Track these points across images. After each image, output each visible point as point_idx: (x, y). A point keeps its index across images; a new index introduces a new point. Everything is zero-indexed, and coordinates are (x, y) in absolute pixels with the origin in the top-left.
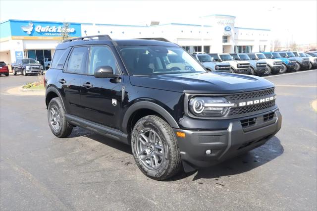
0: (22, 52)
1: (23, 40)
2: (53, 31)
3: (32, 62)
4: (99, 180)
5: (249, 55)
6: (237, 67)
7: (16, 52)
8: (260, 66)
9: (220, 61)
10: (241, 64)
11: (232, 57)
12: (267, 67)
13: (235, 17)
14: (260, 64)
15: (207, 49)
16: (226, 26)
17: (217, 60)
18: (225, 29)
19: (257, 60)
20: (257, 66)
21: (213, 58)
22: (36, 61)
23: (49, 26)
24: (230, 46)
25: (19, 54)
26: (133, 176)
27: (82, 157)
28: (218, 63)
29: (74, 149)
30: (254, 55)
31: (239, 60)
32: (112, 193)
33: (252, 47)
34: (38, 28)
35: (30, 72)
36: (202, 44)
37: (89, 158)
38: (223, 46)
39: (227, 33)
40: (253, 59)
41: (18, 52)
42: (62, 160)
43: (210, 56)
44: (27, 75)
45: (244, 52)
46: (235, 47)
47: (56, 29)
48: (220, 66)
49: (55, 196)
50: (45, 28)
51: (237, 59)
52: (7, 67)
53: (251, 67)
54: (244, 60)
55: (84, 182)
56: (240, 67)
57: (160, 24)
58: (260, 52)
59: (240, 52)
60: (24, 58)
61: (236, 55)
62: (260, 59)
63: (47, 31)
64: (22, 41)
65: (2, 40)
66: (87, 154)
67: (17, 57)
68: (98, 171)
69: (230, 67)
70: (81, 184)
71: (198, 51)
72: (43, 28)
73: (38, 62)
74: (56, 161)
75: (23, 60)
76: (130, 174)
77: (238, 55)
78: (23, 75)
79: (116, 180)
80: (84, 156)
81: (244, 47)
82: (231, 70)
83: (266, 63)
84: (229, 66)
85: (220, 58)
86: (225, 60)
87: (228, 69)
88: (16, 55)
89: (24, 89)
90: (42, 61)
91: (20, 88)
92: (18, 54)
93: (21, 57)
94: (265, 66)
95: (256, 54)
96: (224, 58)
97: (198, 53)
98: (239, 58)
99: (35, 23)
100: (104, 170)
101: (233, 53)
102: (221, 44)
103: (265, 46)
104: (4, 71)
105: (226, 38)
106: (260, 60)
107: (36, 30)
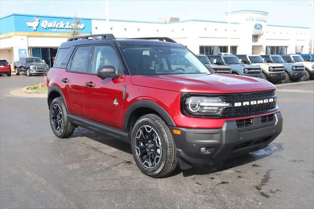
0: (26, 50)
1: (28, 36)
2: (60, 27)
3: (37, 61)
4: (118, 188)
5: (283, 57)
6: (269, 71)
7: (20, 50)
8: (296, 70)
9: (248, 63)
10: (274, 67)
11: (263, 59)
12: (305, 71)
13: (268, 13)
14: (296, 67)
15: (234, 49)
16: (255, 23)
17: (246, 62)
18: (256, 26)
19: (293, 62)
20: (292, 70)
21: (240, 60)
22: (41, 60)
23: (56, 22)
24: (261, 46)
25: (23, 52)
26: (154, 185)
27: (98, 163)
28: (247, 66)
29: (89, 155)
30: (290, 57)
31: (272, 62)
32: (133, 202)
33: (286, 47)
34: (45, 24)
35: (35, 72)
36: (229, 44)
37: (106, 165)
38: (253, 46)
39: (257, 32)
40: (288, 62)
41: (22, 50)
42: (77, 166)
43: (238, 58)
44: (31, 75)
45: (277, 54)
46: (267, 47)
47: (64, 24)
48: (249, 69)
49: (72, 203)
50: (52, 24)
51: (269, 62)
52: (10, 66)
53: (286, 71)
54: (277, 62)
55: (101, 189)
56: (273, 71)
57: (180, 20)
58: (297, 53)
59: (272, 54)
60: (28, 57)
61: (269, 56)
62: (296, 61)
63: (53, 27)
64: (26, 37)
65: (2, 36)
66: (103, 161)
67: (20, 55)
68: (117, 179)
69: (261, 71)
70: (98, 191)
71: (224, 52)
72: (50, 23)
73: (44, 61)
74: (70, 167)
75: (26, 59)
76: (151, 183)
77: (270, 57)
78: (26, 75)
79: (136, 189)
80: (100, 163)
81: (278, 47)
82: (262, 74)
83: (303, 67)
84: (260, 69)
85: (249, 60)
86: (255, 62)
87: (259, 72)
88: (20, 53)
89: (29, 91)
90: (47, 60)
91: (25, 89)
92: (21, 52)
93: (25, 55)
94: (303, 70)
95: (291, 56)
96: (254, 60)
97: (223, 54)
98: (272, 60)
99: (41, 18)
100: (122, 178)
101: (264, 54)
102: (251, 43)
103: (302, 47)
104: (6, 70)
105: (256, 37)
106: (297, 63)
107: (42, 25)
